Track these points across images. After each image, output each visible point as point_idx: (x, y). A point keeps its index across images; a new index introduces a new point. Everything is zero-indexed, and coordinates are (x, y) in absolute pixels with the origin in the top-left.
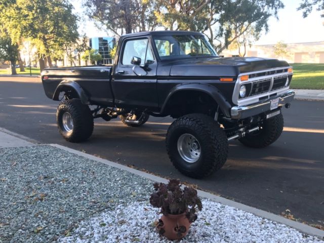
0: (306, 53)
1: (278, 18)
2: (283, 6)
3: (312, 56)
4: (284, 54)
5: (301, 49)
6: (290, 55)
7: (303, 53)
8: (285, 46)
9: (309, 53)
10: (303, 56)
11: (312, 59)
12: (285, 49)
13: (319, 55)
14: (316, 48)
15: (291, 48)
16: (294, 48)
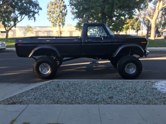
0: (41, 31)
1: (39, 15)
2: (41, 9)
3: (43, 33)
4: (30, 31)
5: (38, 29)
6: (34, 32)
7: (39, 31)
8: (31, 27)
9: (42, 31)
10: (39, 33)
11: (44, 34)
12: (31, 29)
13: (46, 32)
14: (45, 29)
15: (33, 28)
16: (34, 28)
